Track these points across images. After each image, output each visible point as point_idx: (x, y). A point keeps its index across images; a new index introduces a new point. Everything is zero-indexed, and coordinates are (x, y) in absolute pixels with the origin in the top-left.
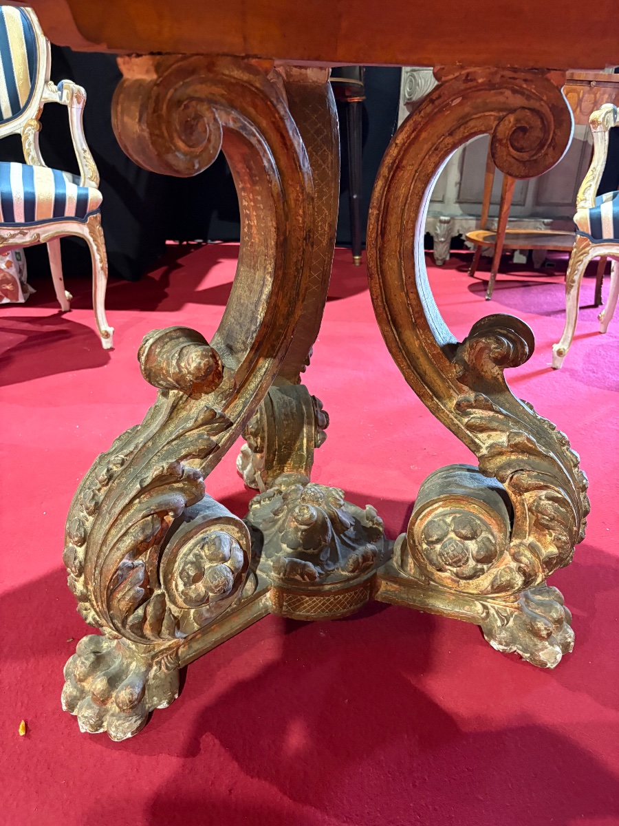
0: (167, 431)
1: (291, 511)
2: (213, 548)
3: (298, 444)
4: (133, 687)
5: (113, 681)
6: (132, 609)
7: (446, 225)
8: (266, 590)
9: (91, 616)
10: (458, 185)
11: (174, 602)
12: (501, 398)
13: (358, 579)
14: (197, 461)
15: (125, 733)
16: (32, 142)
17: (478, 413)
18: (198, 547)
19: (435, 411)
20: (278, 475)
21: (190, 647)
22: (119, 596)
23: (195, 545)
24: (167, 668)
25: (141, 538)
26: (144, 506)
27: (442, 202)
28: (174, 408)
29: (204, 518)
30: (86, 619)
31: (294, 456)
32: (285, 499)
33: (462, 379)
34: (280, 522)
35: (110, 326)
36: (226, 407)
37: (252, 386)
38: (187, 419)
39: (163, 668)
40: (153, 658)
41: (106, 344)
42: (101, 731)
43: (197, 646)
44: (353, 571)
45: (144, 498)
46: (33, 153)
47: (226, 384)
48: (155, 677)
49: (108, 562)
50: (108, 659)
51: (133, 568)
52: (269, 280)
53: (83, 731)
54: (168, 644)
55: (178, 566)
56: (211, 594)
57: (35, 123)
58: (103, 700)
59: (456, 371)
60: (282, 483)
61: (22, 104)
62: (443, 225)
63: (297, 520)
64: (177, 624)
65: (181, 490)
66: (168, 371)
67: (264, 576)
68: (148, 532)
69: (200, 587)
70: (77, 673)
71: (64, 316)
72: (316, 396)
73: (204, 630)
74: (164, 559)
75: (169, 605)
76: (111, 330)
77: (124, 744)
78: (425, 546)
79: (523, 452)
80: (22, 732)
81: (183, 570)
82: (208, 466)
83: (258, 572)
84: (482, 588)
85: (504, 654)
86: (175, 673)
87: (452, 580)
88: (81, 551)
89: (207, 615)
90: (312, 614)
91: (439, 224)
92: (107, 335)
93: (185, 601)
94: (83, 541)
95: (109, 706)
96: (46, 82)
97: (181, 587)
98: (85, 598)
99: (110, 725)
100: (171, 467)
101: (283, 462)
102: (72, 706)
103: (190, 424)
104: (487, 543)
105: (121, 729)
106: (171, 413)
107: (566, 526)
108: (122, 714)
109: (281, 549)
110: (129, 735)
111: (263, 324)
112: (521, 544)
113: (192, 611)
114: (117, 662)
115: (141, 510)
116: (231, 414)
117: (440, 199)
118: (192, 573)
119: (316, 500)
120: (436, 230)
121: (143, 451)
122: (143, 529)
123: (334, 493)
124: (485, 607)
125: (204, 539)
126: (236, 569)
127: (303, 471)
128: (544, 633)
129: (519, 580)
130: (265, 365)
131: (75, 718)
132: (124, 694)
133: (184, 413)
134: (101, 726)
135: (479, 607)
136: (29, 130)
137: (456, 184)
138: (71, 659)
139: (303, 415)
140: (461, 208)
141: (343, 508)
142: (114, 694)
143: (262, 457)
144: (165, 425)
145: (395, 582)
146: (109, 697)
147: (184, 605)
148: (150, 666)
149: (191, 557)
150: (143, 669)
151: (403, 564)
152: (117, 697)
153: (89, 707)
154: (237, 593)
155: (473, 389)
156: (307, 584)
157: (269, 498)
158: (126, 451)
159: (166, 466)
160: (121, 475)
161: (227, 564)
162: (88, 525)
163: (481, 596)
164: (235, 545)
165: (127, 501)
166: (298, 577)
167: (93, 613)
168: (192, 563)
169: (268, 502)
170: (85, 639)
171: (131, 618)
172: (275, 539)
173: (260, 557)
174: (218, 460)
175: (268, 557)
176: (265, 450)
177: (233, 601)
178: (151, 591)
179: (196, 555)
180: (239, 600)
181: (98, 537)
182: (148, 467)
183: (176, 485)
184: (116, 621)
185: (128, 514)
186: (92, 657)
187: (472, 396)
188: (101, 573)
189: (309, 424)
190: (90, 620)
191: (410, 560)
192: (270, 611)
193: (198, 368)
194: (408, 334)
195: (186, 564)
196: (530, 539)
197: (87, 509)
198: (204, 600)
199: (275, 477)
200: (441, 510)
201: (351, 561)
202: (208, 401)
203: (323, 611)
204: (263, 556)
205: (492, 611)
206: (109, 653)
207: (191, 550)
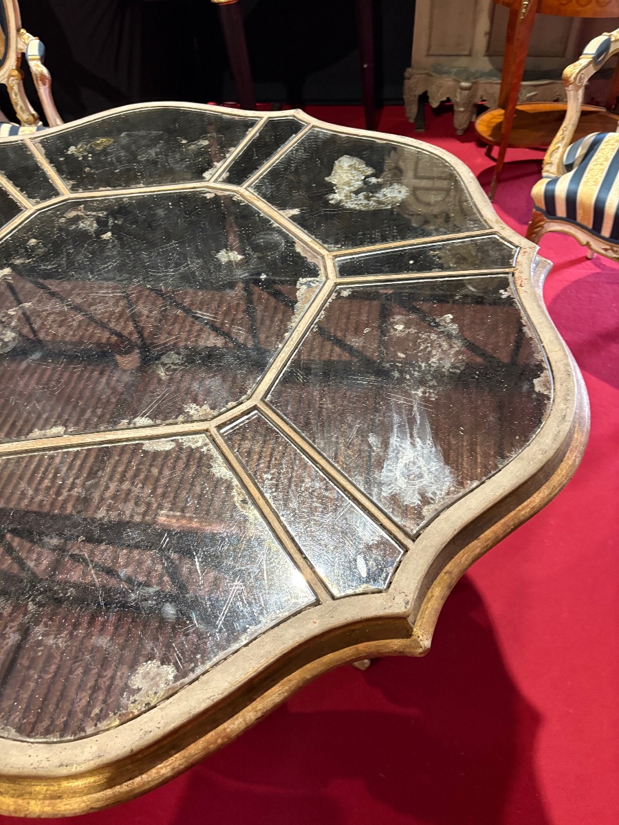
7: (467, 92)
10: (488, 36)
16: (17, 92)
27: (469, 55)
46: (20, 103)
57: (16, 73)
62: (463, 91)
91: (459, 90)
96: (18, 30)
117: (467, 53)
120: (456, 97)
136: (13, 80)
137: (486, 34)
140: (492, 63)
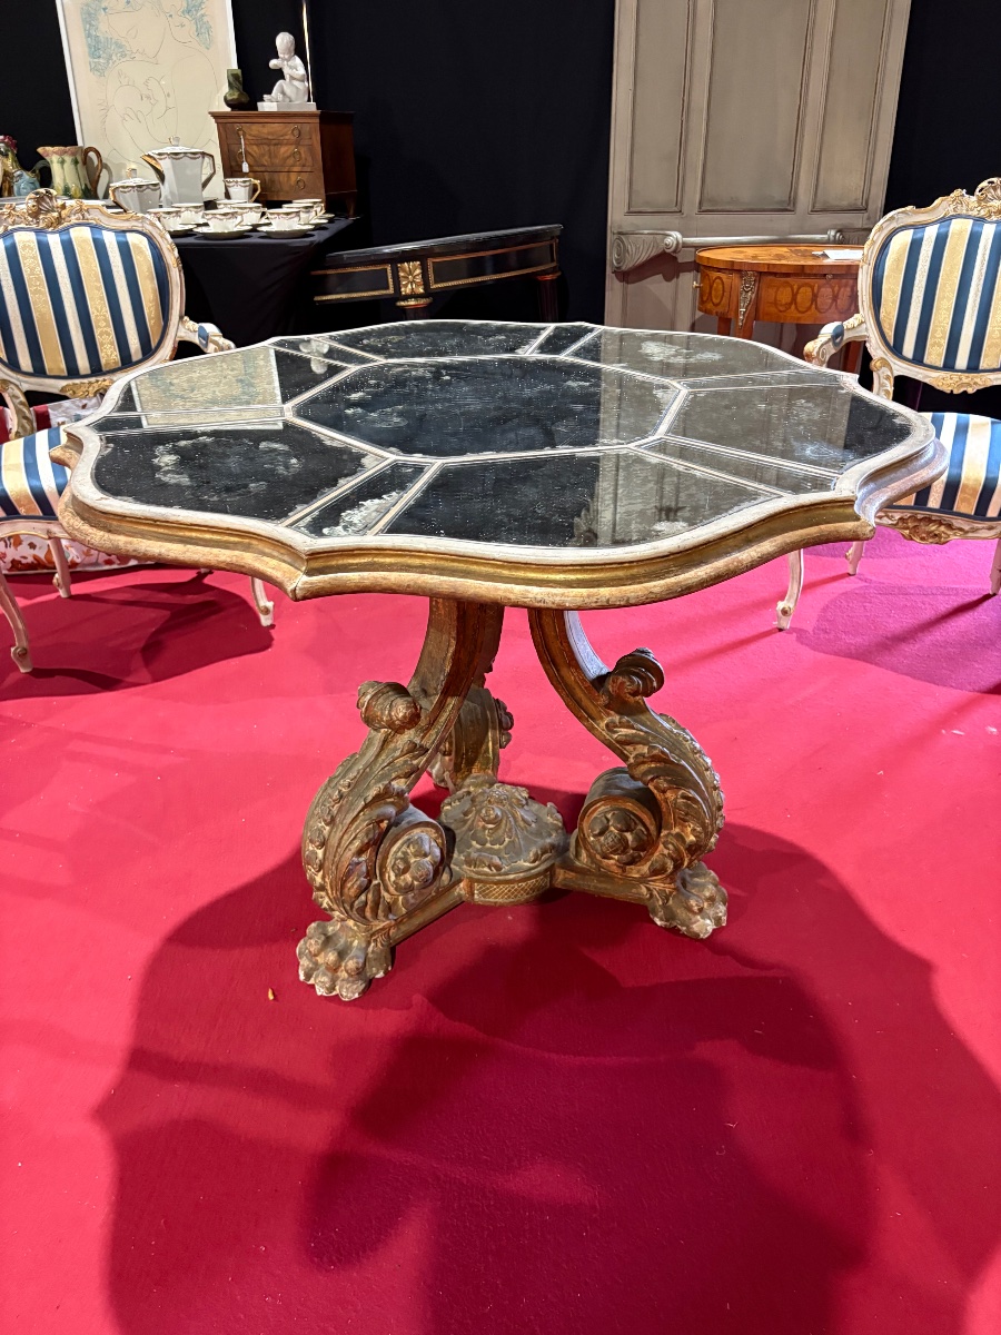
0: (380, 760)
1: (479, 812)
2: (416, 847)
3: (484, 747)
4: (358, 958)
5: (342, 955)
6: (357, 897)
8: (460, 881)
9: (325, 902)
11: (387, 890)
12: (643, 717)
13: (539, 869)
14: (403, 780)
15: (354, 993)
17: (624, 731)
18: (405, 846)
19: (591, 729)
20: (466, 777)
21: (399, 929)
22: (349, 885)
23: (402, 845)
24: (382, 945)
25: (366, 841)
26: (367, 817)
28: (385, 742)
29: (408, 823)
30: (322, 904)
31: (480, 758)
32: (473, 800)
33: (607, 706)
34: (469, 822)
35: (269, 600)
36: (423, 737)
37: (442, 719)
38: (395, 750)
39: (379, 945)
40: (372, 935)
41: (265, 621)
42: (334, 993)
43: (403, 928)
44: (534, 862)
45: (367, 811)
47: (423, 722)
48: (373, 951)
49: (343, 859)
50: (334, 938)
51: (358, 863)
52: (453, 642)
53: (319, 994)
54: (382, 925)
55: (390, 861)
56: (416, 883)
58: (334, 969)
59: (603, 700)
60: (470, 784)
61: (153, 345)
63: (484, 820)
64: (389, 908)
65: (392, 803)
66: (382, 719)
67: (457, 869)
68: (371, 836)
69: (408, 877)
70: (312, 949)
71: (207, 581)
72: (501, 699)
73: (410, 914)
74: (379, 857)
75: (384, 893)
76: (270, 605)
77: (353, 1003)
78: (592, 838)
79: (659, 762)
80: (271, 997)
81: (395, 864)
82: (411, 783)
83: (452, 866)
84: (643, 872)
85: (665, 928)
86: (389, 950)
87: (618, 867)
88: (320, 853)
89: (412, 901)
90: (500, 900)
92: (266, 611)
93: (396, 889)
94: (323, 844)
95: (339, 974)
96: (181, 318)
97: (393, 878)
98: (322, 888)
99: (341, 988)
100: (387, 788)
101: (470, 764)
102: (308, 976)
103: (398, 753)
104: (641, 834)
105: (349, 991)
106: (383, 746)
107: (698, 819)
108: (351, 979)
109: (471, 846)
110: (357, 996)
111: (449, 674)
112: (669, 834)
113: (401, 898)
114: (342, 941)
115: (365, 821)
116: (427, 742)
118: (401, 867)
119: (500, 801)
121: (363, 777)
122: (367, 835)
123: (516, 794)
124: (648, 889)
125: (409, 840)
126: (435, 862)
127: (490, 772)
128: (696, 909)
129: (670, 866)
130: (452, 702)
131: (313, 986)
132: (351, 964)
133: (393, 745)
134: (334, 989)
135: (644, 890)
138: (302, 942)
139: (487, 720)
141: (526, 807)
142: (343, 964)
143: (450, 760)
144: (378, 755)
145: (572, 871)
146: (340, 966)
147: (395, 893)
148: (369, 943)
149: (400, 854)
150: (364, 945)
151: (577, 855)
152: (345, 966)
153: (324, 974)
154: (436, 883)
155: (618, 713)
156: (494, 875)
157: (459, 800)
158: (351, 775)
159: (382, 787)
160: (348, 795)
161: (428, 859)
162: (326, 832)
163: (643, 880)
164: (433, 844)
165: (355, 813)
166: (486, 869)
167: (327, 900)
168: (401, 859)
169: (458, 803)
170: (313, 925)
171: (357, 902)
172: (465, 837)
173: (453, 853)
174: (418, 778)
175: (460, 853)
176: (453, 753)
177: (432, 891)
178: (370, 882)
179: (404, 853)
180: (438, 889)
181: (334, 841)
182: (368, 788)
183: (389, 800)
184: (346, 905)
185: (356, 823)
186: (323, 938)
187: (617, 718)
188: (337, 868)
189: (494, 728)
190: (325, 905)
191: (583, 851)
192: (464, 899)
193: (404, 717)
194: (565, 671)
195: (396, 859)
196: (676, 830)
197: (325, 821)
198: (409, 888)
199: (464, 779)
200: (603, 807)
201: (531, 854)
202: (409, 735)
203: (509, 897)
204: (456, 852)
205: (655, 893)
206: (334, 934)
207: (399, 849)
